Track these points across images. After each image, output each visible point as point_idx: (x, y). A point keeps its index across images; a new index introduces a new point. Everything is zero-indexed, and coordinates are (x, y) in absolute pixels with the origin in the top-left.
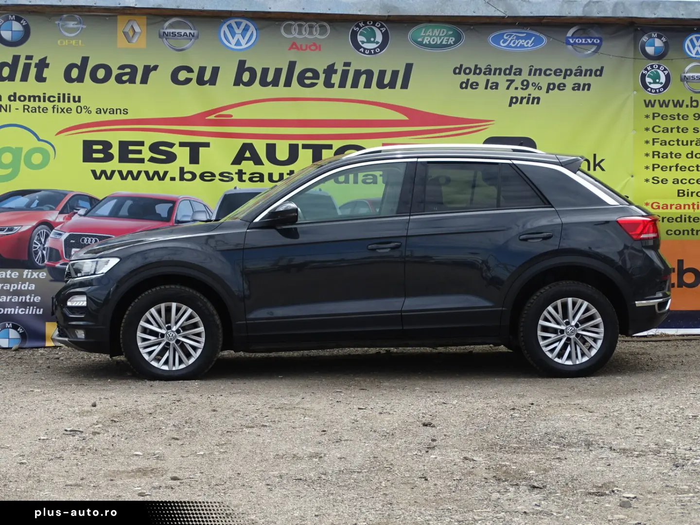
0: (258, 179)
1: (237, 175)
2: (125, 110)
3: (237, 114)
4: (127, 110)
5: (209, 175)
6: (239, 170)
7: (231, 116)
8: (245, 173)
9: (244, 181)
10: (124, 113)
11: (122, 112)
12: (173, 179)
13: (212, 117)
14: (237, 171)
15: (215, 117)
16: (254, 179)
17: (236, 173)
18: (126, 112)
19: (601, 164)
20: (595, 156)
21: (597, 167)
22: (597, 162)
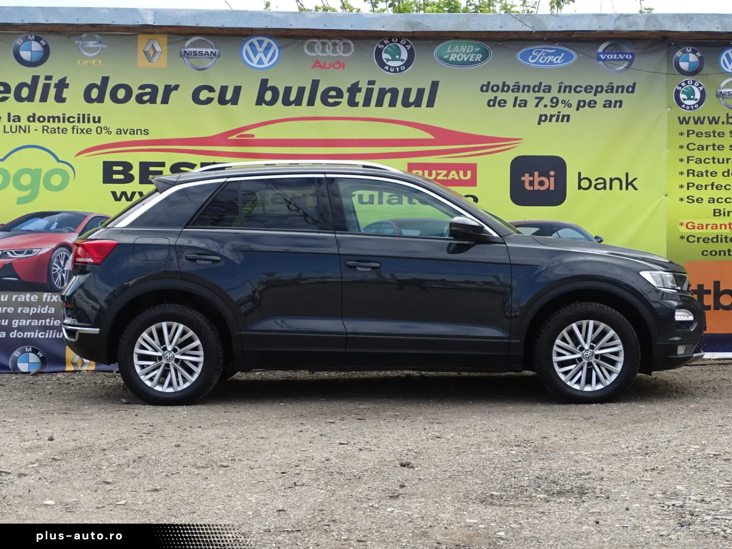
3: (259, 133)
4: (148, 130)
7: (253, 136)
10: (144, 134)
13: (234, 137)
15: (237, 137)
18: (146, 132)
19: (634, 183)
20: (627, 174)
21: (630, 187)
22: (629, 181)
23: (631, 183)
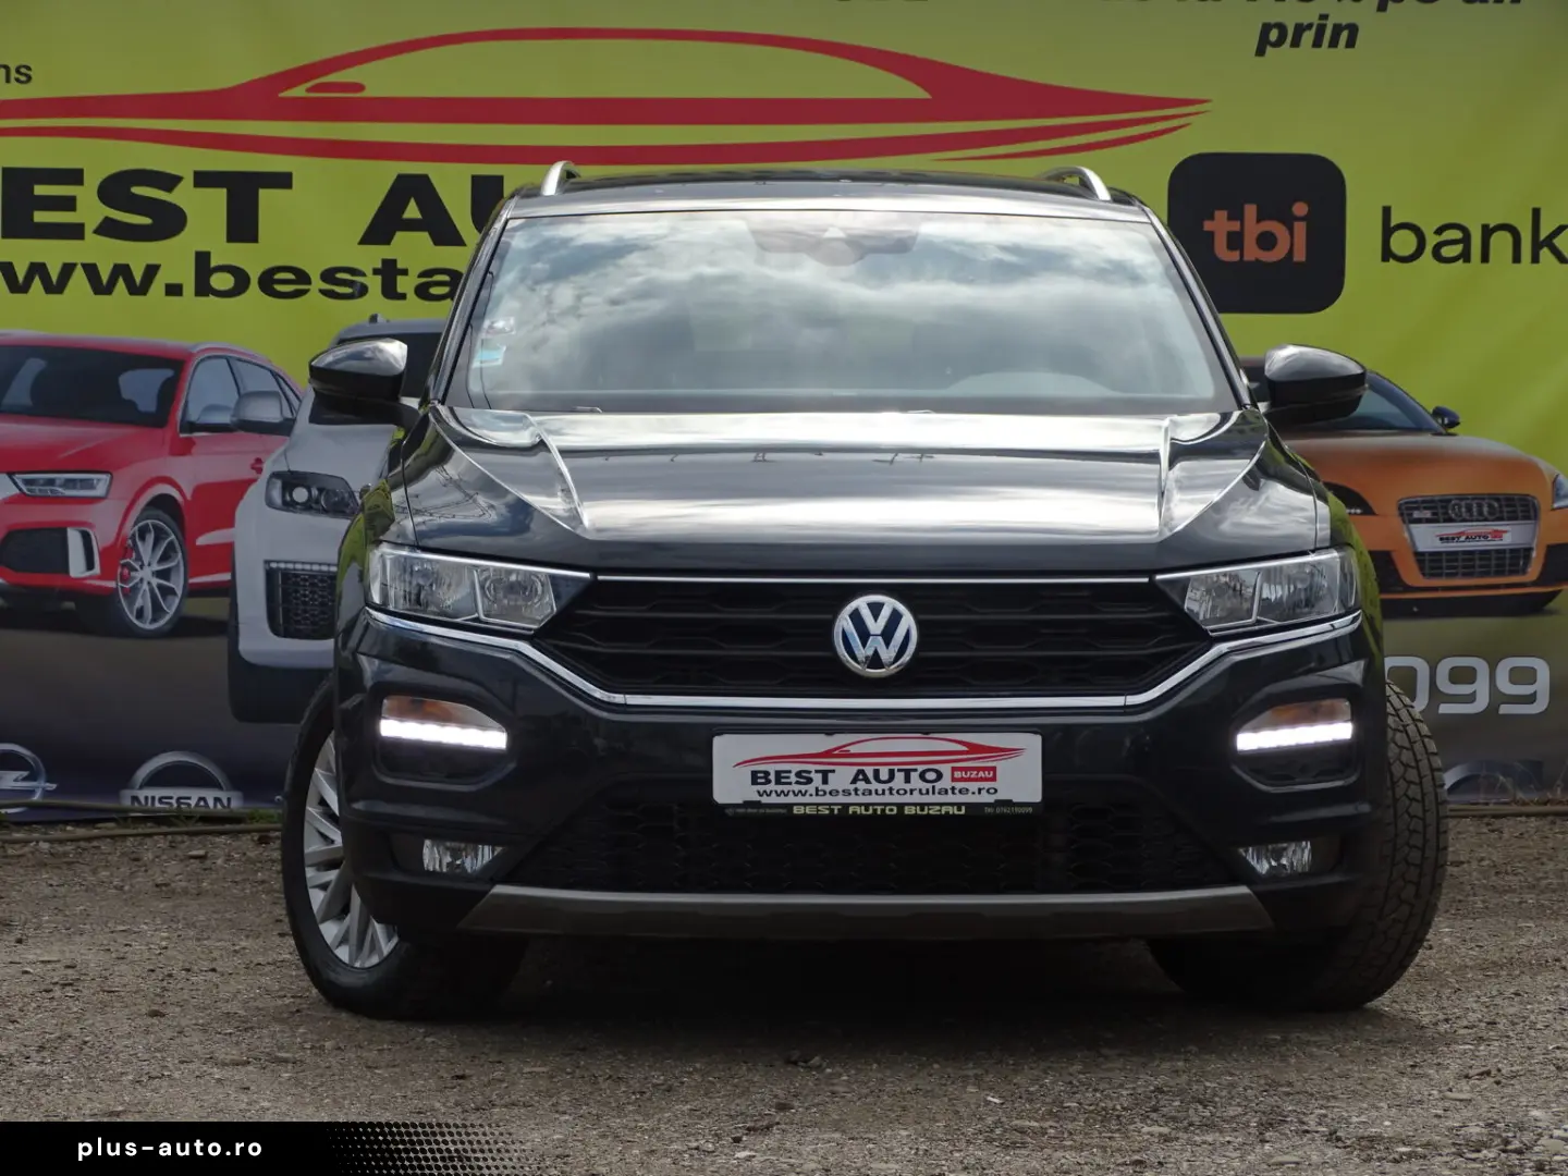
0: (444, 290)
1: (379, 278)
2: (23, 70)
3: (378, 81)
4: (29, 68)
5: (290, 276)
6: (385, 262)
7: (359, 87)
8: (405, 272)
9: (403, 297)
10: (17, 80)
11: (14, 74)
12: (174, 290)
13: (299, 91)
14: (379, 265)
15: (309, 90)
16: (434, 291)
17: (376, 272)
18: (24, 74)
19: (1557, 241)
20: (1536, 213)
21: (1545, 253)
22: (1543, 235)
23: (1549, 242)
